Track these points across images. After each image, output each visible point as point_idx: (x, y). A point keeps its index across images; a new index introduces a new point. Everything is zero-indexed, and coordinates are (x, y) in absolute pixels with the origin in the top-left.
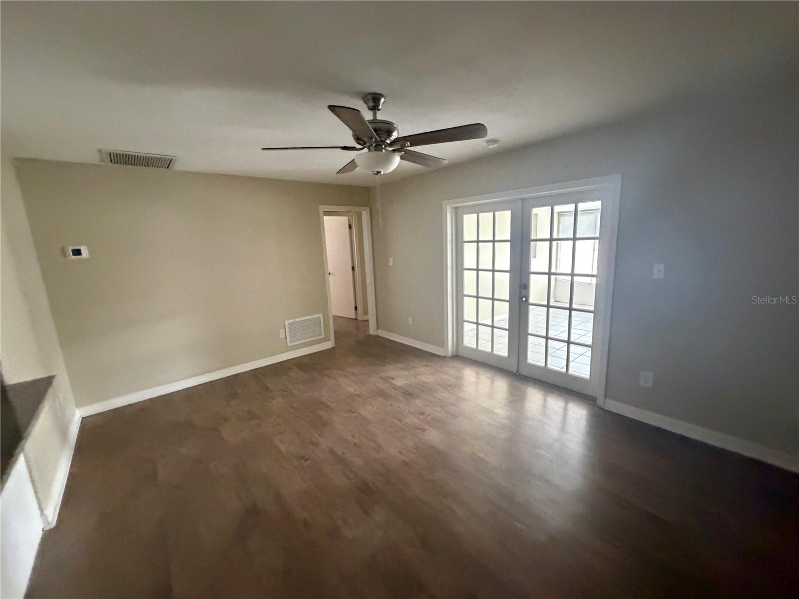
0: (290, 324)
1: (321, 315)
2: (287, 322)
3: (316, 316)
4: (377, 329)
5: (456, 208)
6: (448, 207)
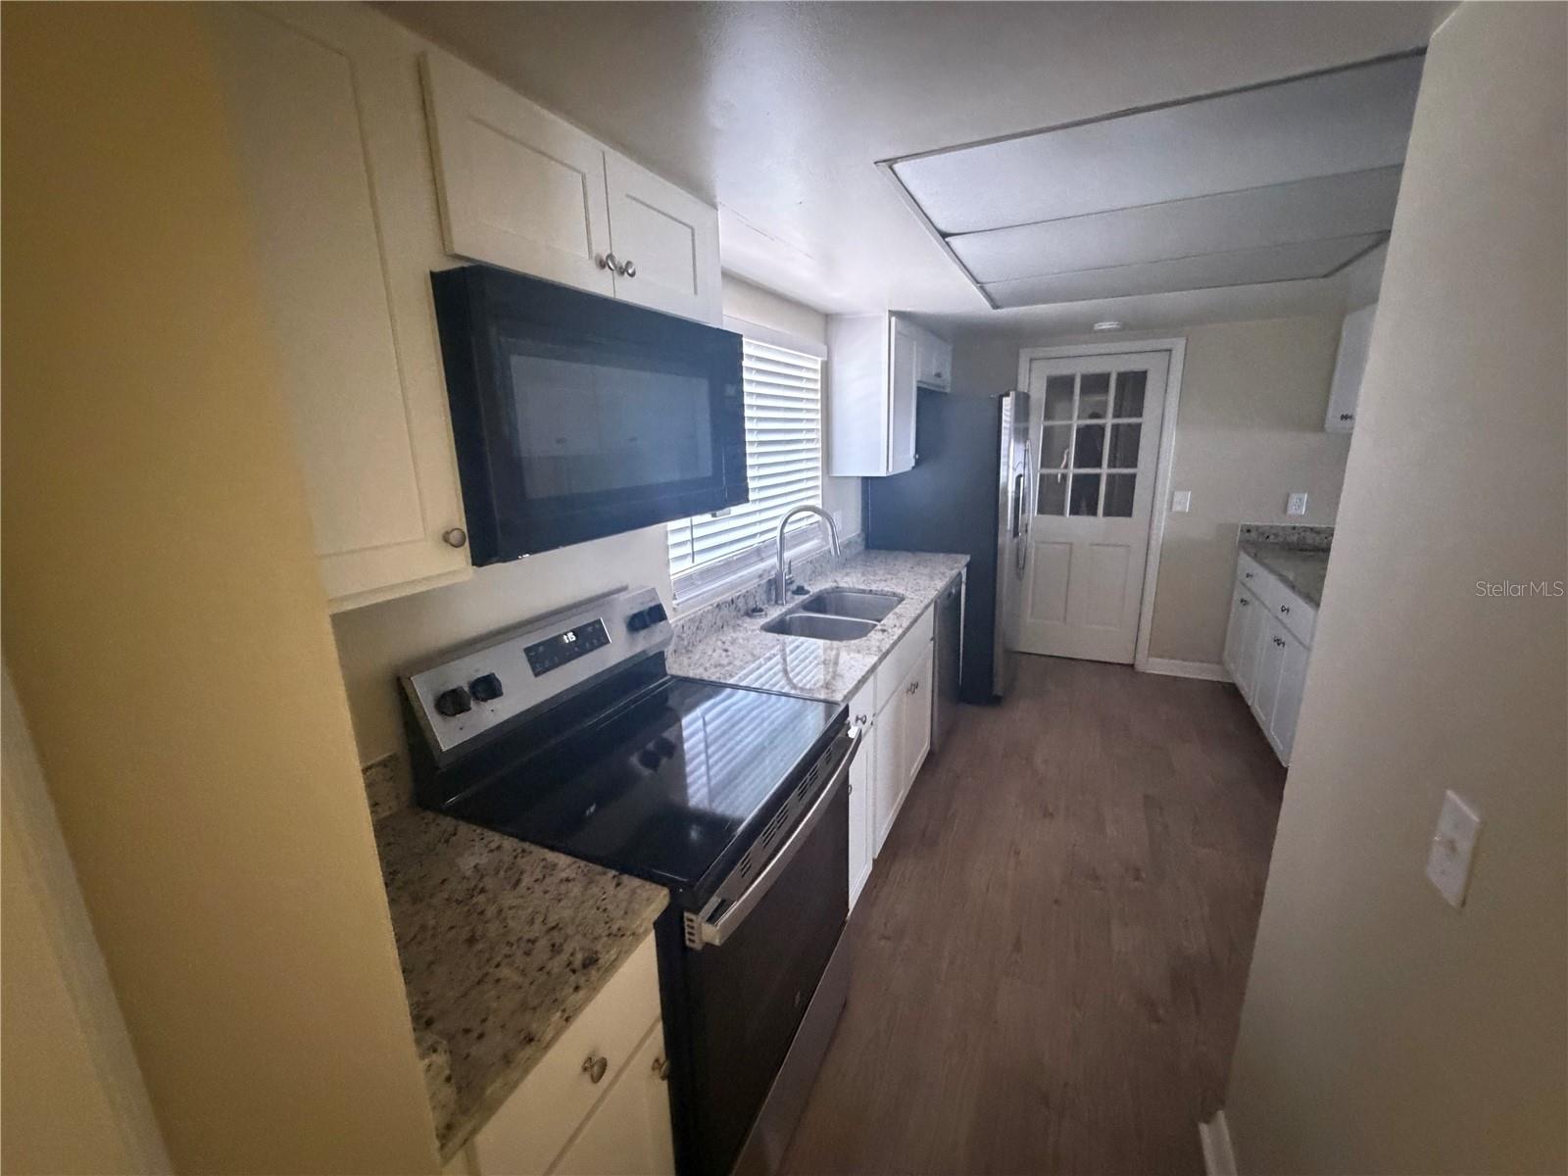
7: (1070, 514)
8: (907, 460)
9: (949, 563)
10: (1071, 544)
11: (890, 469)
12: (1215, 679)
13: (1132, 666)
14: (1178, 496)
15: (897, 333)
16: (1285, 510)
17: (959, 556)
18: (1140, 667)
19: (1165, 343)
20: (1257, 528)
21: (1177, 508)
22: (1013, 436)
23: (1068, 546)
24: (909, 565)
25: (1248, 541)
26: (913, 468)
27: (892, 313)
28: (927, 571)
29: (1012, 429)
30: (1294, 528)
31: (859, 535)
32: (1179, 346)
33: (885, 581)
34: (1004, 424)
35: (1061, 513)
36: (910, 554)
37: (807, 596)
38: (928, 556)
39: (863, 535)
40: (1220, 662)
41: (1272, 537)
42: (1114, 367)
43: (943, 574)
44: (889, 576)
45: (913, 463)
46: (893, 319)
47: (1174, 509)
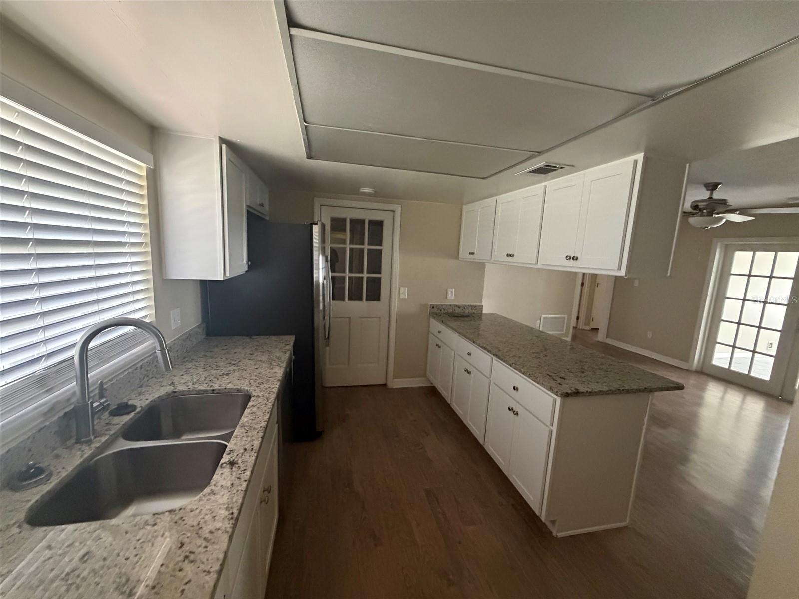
0: (544, 318)
1: (566, 316)
2: (543, 316)
3: (563, 316)
4: (607, 338)
5: (727, 245)
6: (719, 244)
7: (348, 300)
8: (242, 265)
9: (281, 345)
10: (350, 318)
11: (228, 274)
12: (424, 385)
13: (385, 385)
14: (402, 289)
15: (228, 160)
16: (447, 297)
17: (287, 338)
18: (390, 385)
19: (392, 207)
20: (437, 306)
21: (402, 296)
22: (320, 251)
23: (347, 320)
24: (248, 351)
25: (433, 313)
26: (246, 271)
27: (222, 141)
28: (264, 358)
29: (320, 248)
30: (451, 306)
31: (199, 327)
32: (398, 209)
33: (227, 375)
34: (314, 244)
35: (343, 300)
36: (247, 340)
37: (133, 414)
38: (262, 340)
39: (204, 325)
40: (425, 375)
41: (443, 310)
42: (367, 216)
43: (279, 358)
44: (232, 368)
45: (246, 268)
46: (224, 146)
47: (401, 297)
